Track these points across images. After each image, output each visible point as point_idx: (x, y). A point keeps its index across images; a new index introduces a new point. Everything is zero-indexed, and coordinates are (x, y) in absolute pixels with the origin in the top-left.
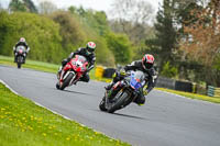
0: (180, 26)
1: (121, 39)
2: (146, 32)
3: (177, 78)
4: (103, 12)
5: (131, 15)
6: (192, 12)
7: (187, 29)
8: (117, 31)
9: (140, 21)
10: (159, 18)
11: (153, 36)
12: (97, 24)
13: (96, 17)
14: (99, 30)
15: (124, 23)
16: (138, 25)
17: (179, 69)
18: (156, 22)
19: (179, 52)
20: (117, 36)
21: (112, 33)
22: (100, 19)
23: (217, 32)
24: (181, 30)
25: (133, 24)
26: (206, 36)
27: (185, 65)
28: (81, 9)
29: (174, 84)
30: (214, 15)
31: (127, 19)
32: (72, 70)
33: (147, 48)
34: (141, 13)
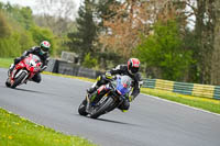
0: (100, 21)
1: (45, 32)
2: (68, 26)
3: (97, 68)
4: (28, 8)
6: (111, 7)
7: (106, 23)
8: (41, 25)
9: (63, 16)
10: (81, 13)
11: (75, 29)
12: (23, 19)
13: (22, 12)
14: (24, 24)
15: (48, 18)
16: (61, 20)
17: (99, 59)
18: (78, 17)
19: (100, 45)
20: (42, 29)
21: (37, 27)
22: (25, 14)
23: (133, 26)
24: (101, 24)
25: (56, 19)
26: (124, 30)
27: (104, 56)
28: (9, 4)
29: (94, 74)
30: (131, 10)
31: (51, 14)
32: (25, 68)
33: (69, 40)
34: (64, 8)
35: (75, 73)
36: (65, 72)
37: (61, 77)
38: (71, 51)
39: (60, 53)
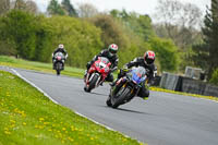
1: (167, 44)
2: (193, 37)
4: (147, 16)
5: (177, 19)
8: (162, 36)
9: (187, 25)
10: (207, 22)
11: (200, 41)
12: (140, 29)
13: (139, 21)
14: (142, 35)
15: (170, 28)
20: (162, 41)
21: (157, 38)
22: (144, 23)
25: (179, 28)
28: (124, 12)
31: (173, 23)
32: (97, 71)
33: (194, 53)
34: (187, 17)
35: (201, 91)
36: (190, 90)
37: (185, 97)
38: (196, 65)
39: (184, 69)
